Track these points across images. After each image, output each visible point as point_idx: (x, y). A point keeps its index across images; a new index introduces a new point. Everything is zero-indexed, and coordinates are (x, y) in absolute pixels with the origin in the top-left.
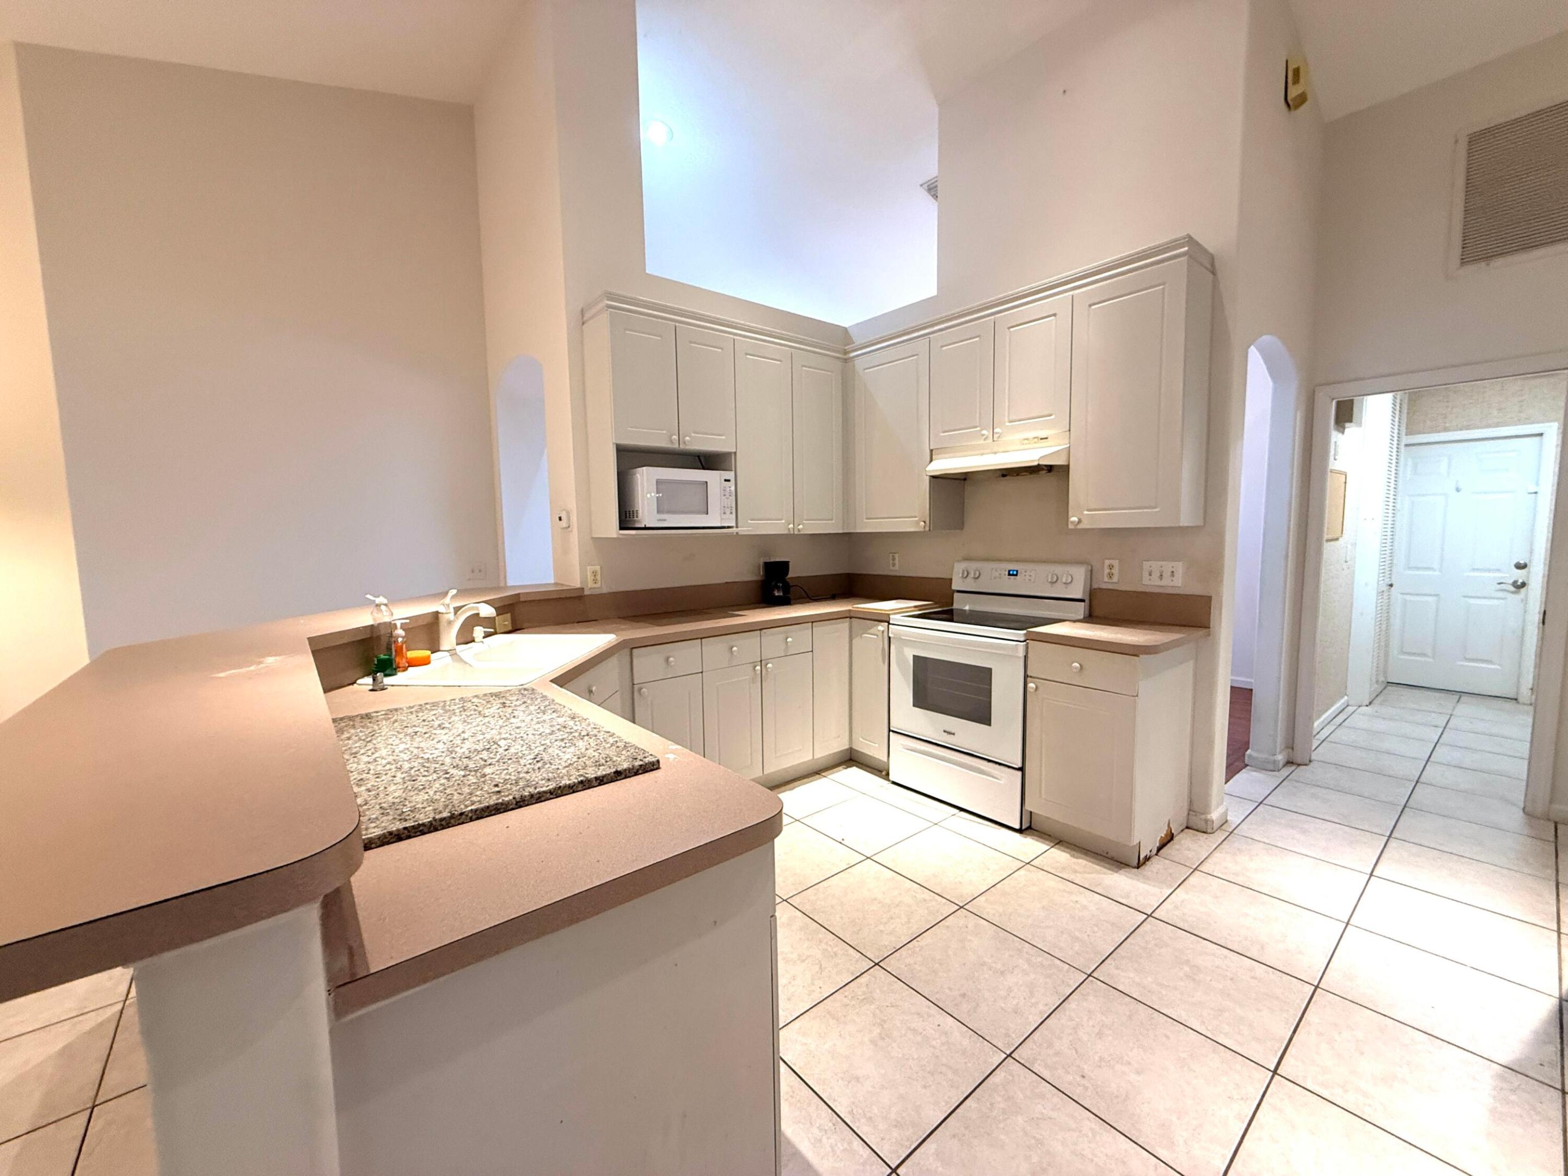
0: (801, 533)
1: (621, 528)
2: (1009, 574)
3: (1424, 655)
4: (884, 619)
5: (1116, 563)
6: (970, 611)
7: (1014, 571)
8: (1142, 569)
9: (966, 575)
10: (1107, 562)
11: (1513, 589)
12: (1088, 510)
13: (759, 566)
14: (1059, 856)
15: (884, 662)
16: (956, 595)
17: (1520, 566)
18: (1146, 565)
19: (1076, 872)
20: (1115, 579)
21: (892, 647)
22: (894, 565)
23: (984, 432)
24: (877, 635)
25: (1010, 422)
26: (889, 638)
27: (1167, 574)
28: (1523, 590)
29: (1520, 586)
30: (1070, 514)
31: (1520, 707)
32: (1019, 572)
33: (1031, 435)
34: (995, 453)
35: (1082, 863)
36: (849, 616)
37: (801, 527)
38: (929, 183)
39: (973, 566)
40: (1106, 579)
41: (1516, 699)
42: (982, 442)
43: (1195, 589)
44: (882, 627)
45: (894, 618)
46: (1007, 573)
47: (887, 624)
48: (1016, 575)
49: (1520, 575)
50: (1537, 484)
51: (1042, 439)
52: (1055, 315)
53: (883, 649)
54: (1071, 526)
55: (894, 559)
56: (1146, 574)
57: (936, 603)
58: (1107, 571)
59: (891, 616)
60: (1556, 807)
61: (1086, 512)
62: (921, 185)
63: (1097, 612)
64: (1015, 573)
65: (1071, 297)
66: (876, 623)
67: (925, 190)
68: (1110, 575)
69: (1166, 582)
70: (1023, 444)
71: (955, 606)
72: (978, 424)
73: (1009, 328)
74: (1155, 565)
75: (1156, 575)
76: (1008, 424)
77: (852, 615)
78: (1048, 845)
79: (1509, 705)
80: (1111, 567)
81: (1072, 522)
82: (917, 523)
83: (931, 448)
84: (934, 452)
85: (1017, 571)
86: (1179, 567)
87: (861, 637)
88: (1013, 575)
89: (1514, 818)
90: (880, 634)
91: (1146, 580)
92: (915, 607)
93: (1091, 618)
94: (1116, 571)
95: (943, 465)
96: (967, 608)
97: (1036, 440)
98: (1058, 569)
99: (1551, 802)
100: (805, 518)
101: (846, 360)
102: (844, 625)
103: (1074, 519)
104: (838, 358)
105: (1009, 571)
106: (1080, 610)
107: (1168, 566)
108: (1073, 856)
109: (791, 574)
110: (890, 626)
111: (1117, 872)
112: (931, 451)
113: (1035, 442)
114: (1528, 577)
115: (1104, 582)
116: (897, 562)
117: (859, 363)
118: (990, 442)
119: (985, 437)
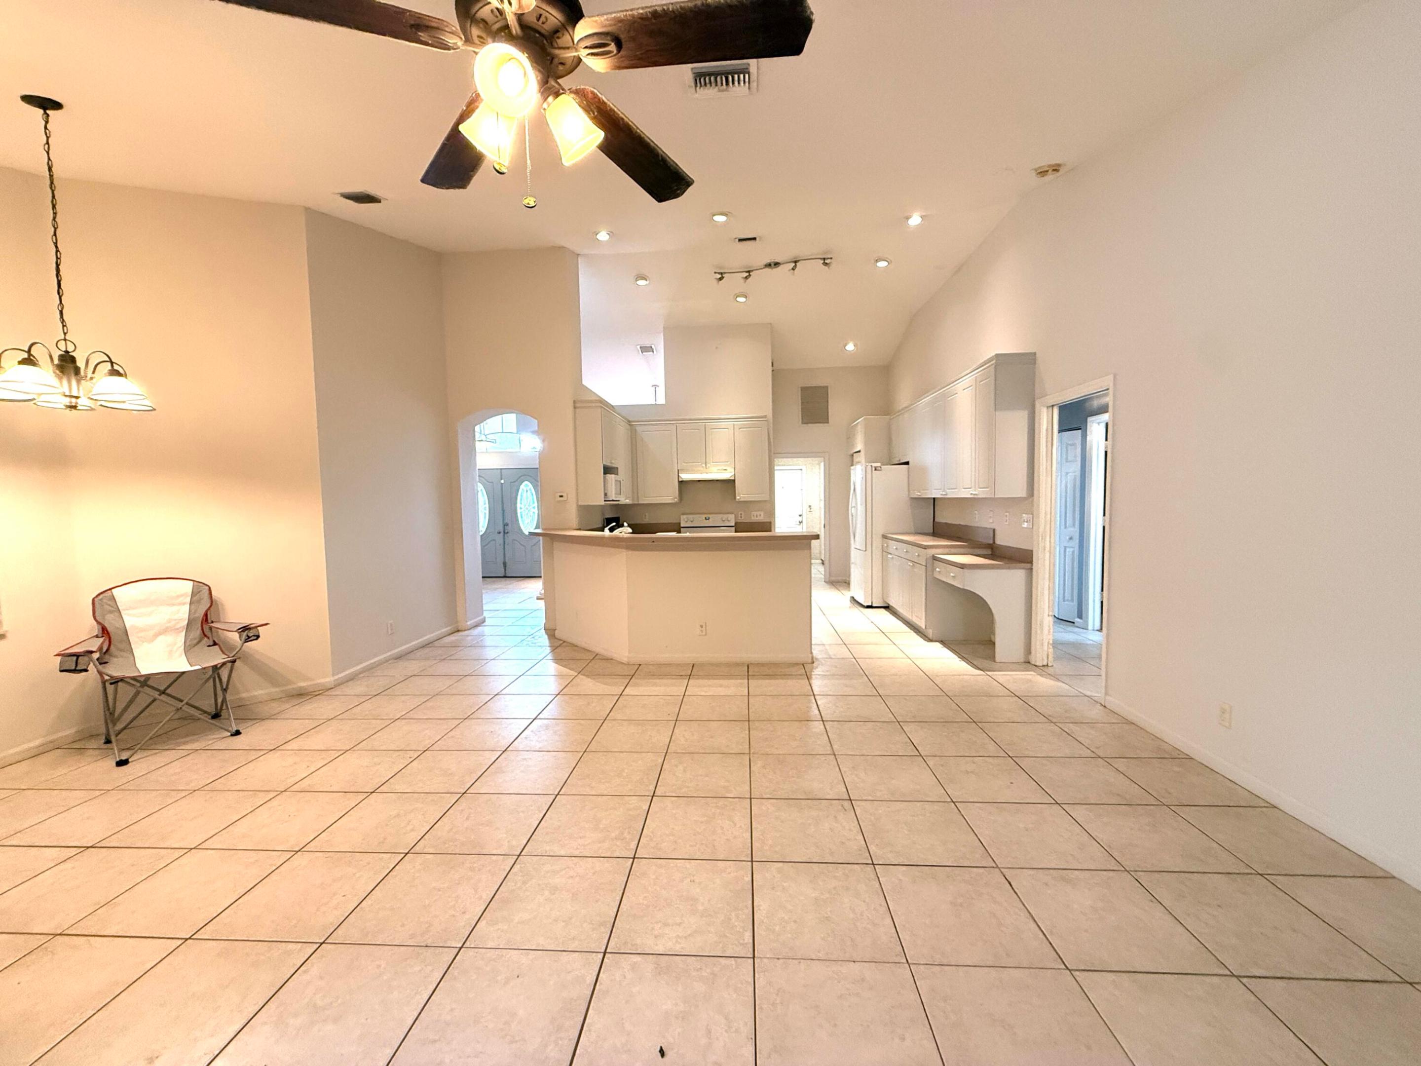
1: (605, 501)
5: (744, 513)
7: (708, 517)
8: (751, 514)
9: (687, 521)
12: (740, 495)
16: (682, 529)
17: (800, 516)
18: (753, 513)
20: (743, 518)
22: (645, 518)
23: (703, 465)
25: (713, 463)
27: (758, 516)
28: (801, 524)
29: (801, 522)
30: (737, 495)
33: (721, 468)
34: (707, 474)
39: (691, 517)
42: (702, 469)
43: (768, 520)
46: (705, 518)
49: (800, 519)
50: (802, 487)
51: (725, 471)
52: (727, 429)
55: (645, 516)
56: (752, 516)
58: (740, 516)
60: (831, 578)
67: (639, 348)
68: (741, 517)
69: (758, 518)
70: (716, 472)
72: (699, 461)
73: (711, 429)
74: (755, 513)
75: (755, 516)
80: (741, 514)
81: (735, 499)
82: (670, 499)
83: (678, 469)
84: (679, 471)
86: (762, 513)
89: (824, 583)
91: (753, 518)
94: (743, 516)
95: (685, 476)
97: (722, 471)
98: (725, 517)
100: (628, 497)
101: (630, 425)
103: (738, 498)
104: (627, 424)
106: (734, 529)
107: (759, 513)
114: (802, 519)
115: (740, 520)
116: (647, 517)
117: (638, 429)
118: (705, 469)
119: (703, 467)
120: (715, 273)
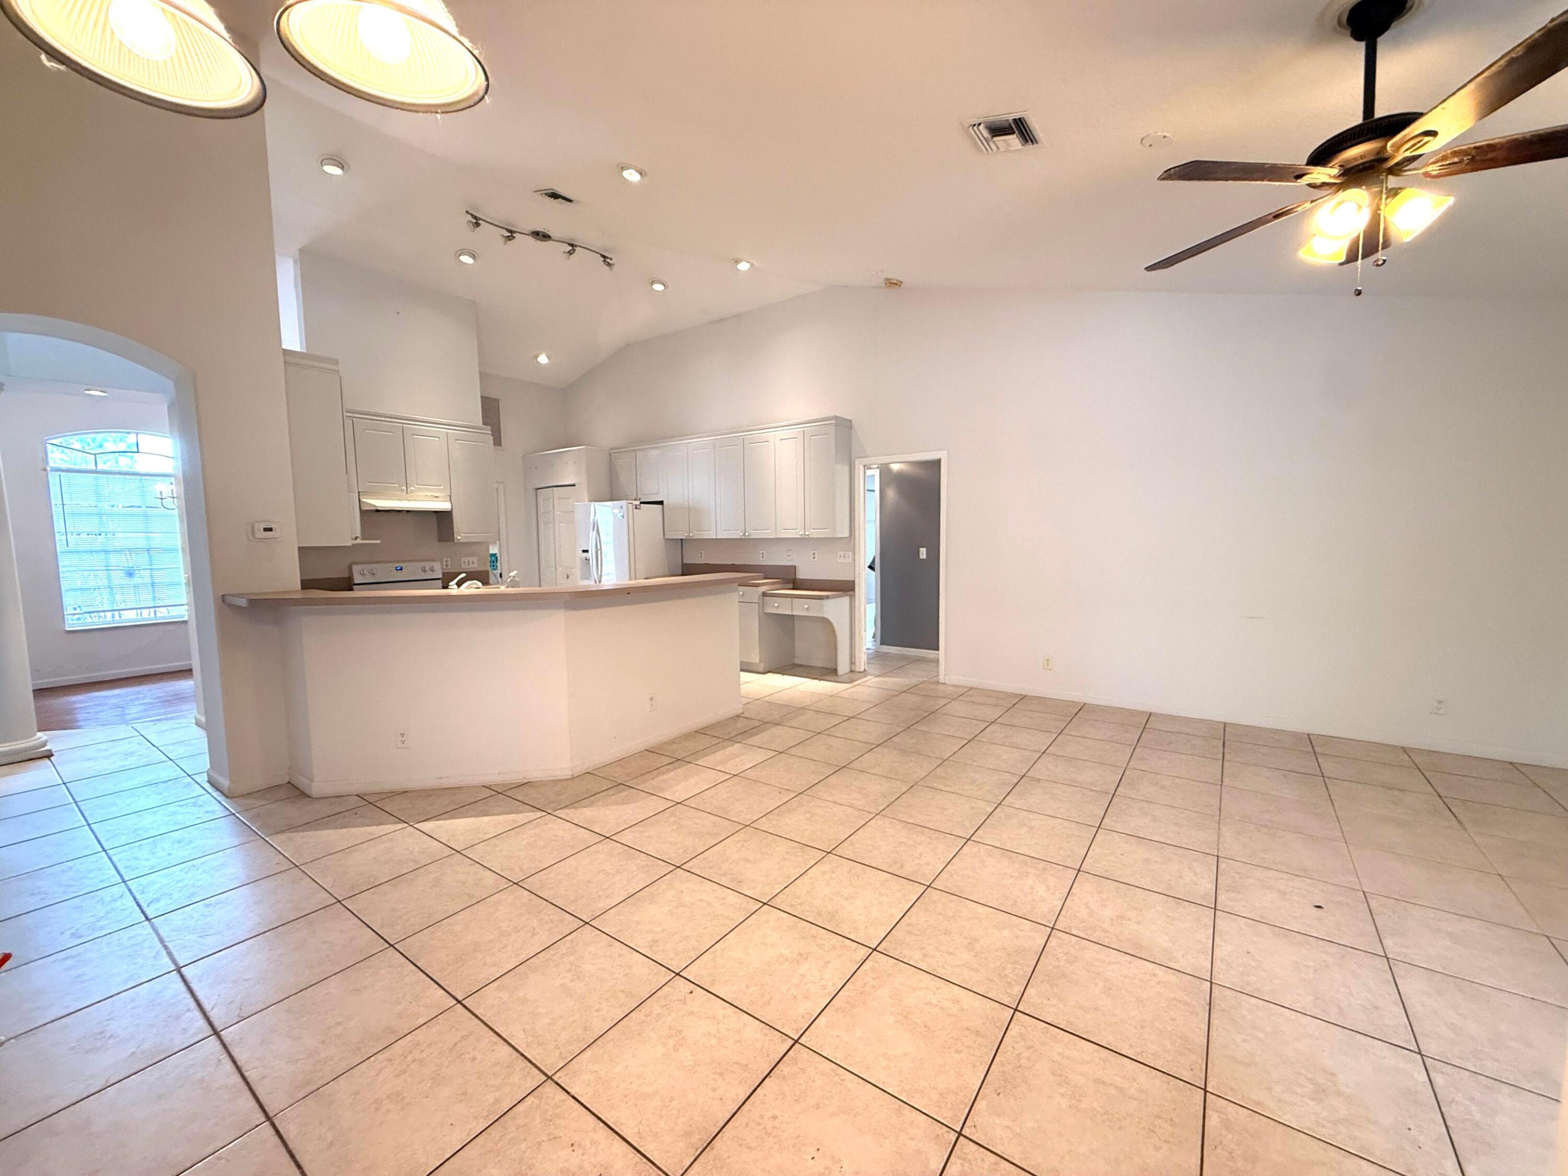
5: (448, 559)
8: (460, 560)
9: (363, 573)
12: (464, 534)
18: (463, 559)
20: (449, 567)
23: (402, 488)
30: (452, 533)
32: (403, 567)
33: (430, 494)
34: (409, 500)
39: (372, 566)
42: (400, 493)
43: (482, 568)
46: (395, 569)
51: (434, 498)
52: (438, 437)
54: (456, 541)
56: (463, 564)
58: (445, 563)
65: (445, 432)
68: (447, 565)
69: (471, 566)
70: (426, 499)
72: (395, 482)
73: (412, 435)
74: (466, 559)
75: (467, 563)
76: (416, 486)
83: (360, 490)
84: (361, 493)
86: (475, 559)
88: (400, 569)
91: (463, 567)
94: (449, 563)
95: (369, 503)
98: (427, 565)
106: (440, 583)
107: (471, 559)
115: (446, 570)
118: (404, 493)
119: (402, 491)
120: (467, 212)
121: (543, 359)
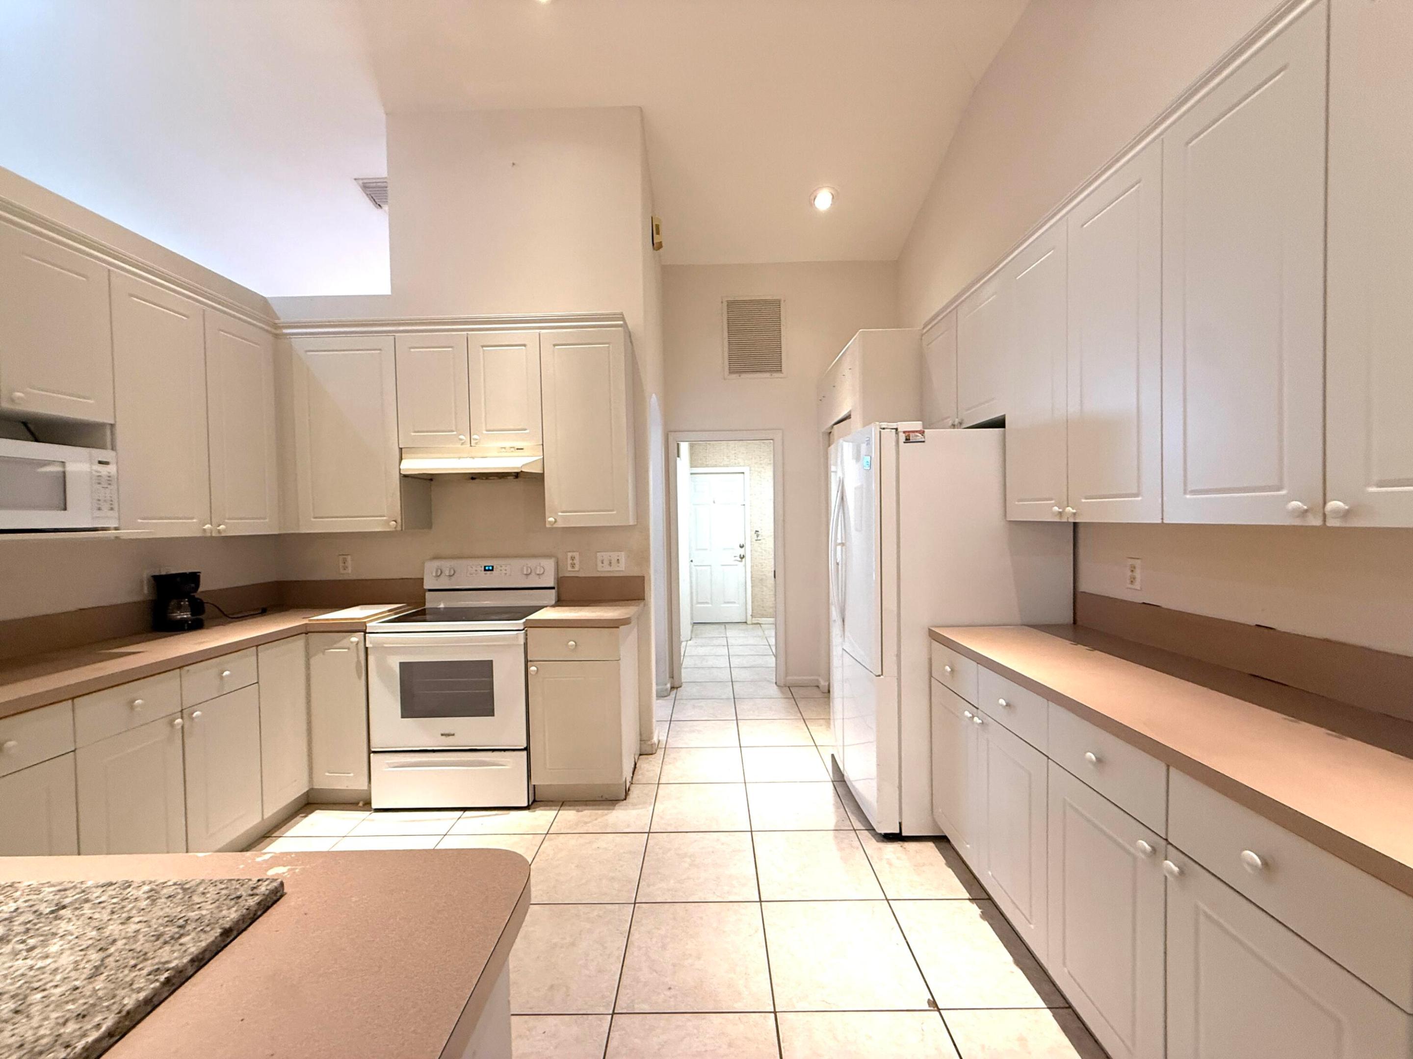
0: (223, 535)
2: (485, 570)
3: (707, 603)
4: (360, 628)
5: (576, 555)
6: (445, 608)
7: (489, 566)
8: (596, 558)
9: (439, 575)
10: (570, 554)
11: (740, 559)
12: (562, 512)
13: (142, 581)
14: (568, 816)
15: (360, 677)
16: (428, 594)
17: (742, 547)
18: (599, 555)
19: (586, 823)
20: (577, 568)
21: (370, 658)
23: (462, 437)
24: (349, 649)
25: (487, 431)
26: (366, 649)
27: (614, 562)
28: (744, 560)
29: (742, 557)
30: (547, 514)
31: (748, 626)
32: (495, 567)
33: (508, 444)
34: (473, 458)
35: (587, 814)
36: (306, 631)
37: (222, 527)
38: (365, 181)
39: (446, 565)
40: (570, 568)
41: (746, 622)
42: (459, 446)
43: (635, 572)
44: (355, 638)
45: (371, 626)
46: (483, 569)
47: (363, 633)
48: (492, 570)
49: (741, 552)
50: (744, 500)
51: (517, 449)
52: (525, 345)
53: (358, 662)
54: (548, 526)
55: (345, 562)
56: (600, 564)
57: (409, 605)
58: (570, 562)
59: (368, 625)
60: (789, 678)
61: (560, 514)
62: (355, 179)
63: (563, 597)
64: (491, 568)
65: (538, 334)
66: (349, 634)
67: (360, 186)
68: (573, 565)
69: (615, 568)
70: (501, 452)
71: (428, 605)
72: (454, 429)
73: (483, 346)
74: (606, 556)
75: (606, 563)
76: (485, 432)
77: (309, 629)
78: (555, 810)
79: (744, 626)
80: (573, 558)
81: (550, 522)
82: (387, 522)
83: (400, 447)
84: (403, 450)
85: (493, 567)
86: (622, 556)
87: (323, 653)
88: (489, 570)
89: (774, 690)
90: (353, 646)
91: (600, 567)
92: (390, 611)
93: (560, 602)
94: (577, 561)
95: (413, 465)
96: (442, 606)
97: (512, 449)
98: (532, 563)
99: (786, 676)
100: (227, 516)
101: (276, 336)
102: (299, 644)
103: (551, 519)
104: (267, 331)
105: (485, 567)
106: (552, 595)
107: (614, 556)
108: (578, 811)
109: (205, 586)
110: (367, 635)
111: (613, 809)
112: (401, 449)
113: (512, 451)
114: (745, 552)
115: (568, 571)
116: (349, 565)
117: (299, 344)
119: (464, 441)
121: (824, 201)
